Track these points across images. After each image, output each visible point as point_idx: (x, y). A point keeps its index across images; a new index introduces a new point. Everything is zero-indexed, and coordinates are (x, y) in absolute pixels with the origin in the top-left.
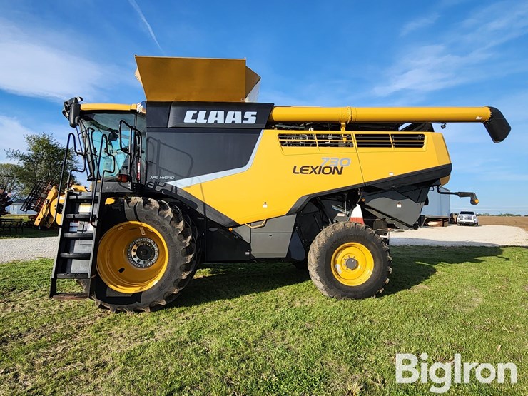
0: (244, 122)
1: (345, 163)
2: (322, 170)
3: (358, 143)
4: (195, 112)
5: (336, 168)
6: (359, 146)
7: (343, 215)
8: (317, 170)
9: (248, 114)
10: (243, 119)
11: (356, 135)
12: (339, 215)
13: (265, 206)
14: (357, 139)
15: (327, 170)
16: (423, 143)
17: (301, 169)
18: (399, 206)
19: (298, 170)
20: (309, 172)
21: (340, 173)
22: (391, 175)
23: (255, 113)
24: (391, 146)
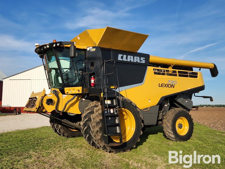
0: (141, 62)
1: (175, 83)
2: (168, 85)
3: (179, 74)
4: (122, 55)
5: (172, 85)
6: (179, 76)
7: (167, 105)
8: (166, 86)
9: (142, 59)
10: (140, 61)
11: (178, 71)
12: (165, 105)
13: (150, 101)
14: (178, 73)
15: (170, 86)
16: (197, 76)
17: (161, 85)
18: (187, 101)
19: (160, 85)
20: (164, 86)
21: (174, 87)
22: (189, 89)
23: (144, 58)
24: (188, 77)
